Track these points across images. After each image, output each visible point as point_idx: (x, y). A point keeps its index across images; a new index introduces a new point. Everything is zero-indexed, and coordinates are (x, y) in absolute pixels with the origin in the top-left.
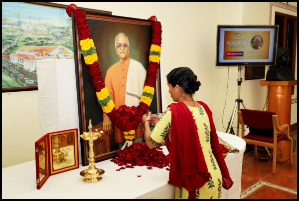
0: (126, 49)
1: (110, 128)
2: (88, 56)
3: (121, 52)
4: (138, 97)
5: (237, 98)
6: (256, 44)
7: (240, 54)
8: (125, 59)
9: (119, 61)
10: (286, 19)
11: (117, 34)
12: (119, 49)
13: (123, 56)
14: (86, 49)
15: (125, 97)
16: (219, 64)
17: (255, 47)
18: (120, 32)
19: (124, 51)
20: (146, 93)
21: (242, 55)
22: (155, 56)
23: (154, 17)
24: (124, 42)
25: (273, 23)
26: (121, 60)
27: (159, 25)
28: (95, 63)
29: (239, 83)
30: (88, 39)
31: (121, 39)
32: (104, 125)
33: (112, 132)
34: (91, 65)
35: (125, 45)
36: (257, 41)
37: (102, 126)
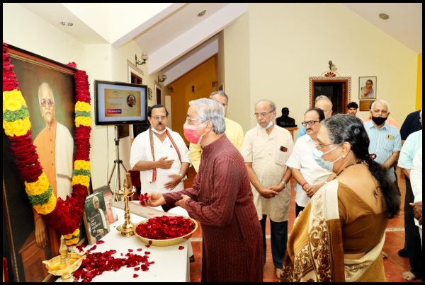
0: (51, 108)
1: (44, 237)
2: (16, 121)
3: (47, 112)
4: (68, 178)
5: (116, 159)
6: (131, 102)
7: (119, 112)
8: (51, 123)
9: (45, 126)
10: (136, 80)
11: (40, 84)
12: (44, 108)
13: (49, 118)
14: (12, 109)
15: (56, 182)
16: (98, 123)
17: (130, 105)
18: (43, 82)
19: (50, 111)
20: (82, 170)
21: (120, 113)
22: (86, 118)
23: (74, 63)
24: (49, 98)
25: (130, 82)
26: (47, 125)
27: (83, 75)
28: (29, 133)
29: (117, 143)
30: (15, 91)
31: (46, 92)
32: (36, 234)
33: (47, 241)
34: (22, 137)
35: (50, 103)
36: (132, 100)
37: (34, 238)
